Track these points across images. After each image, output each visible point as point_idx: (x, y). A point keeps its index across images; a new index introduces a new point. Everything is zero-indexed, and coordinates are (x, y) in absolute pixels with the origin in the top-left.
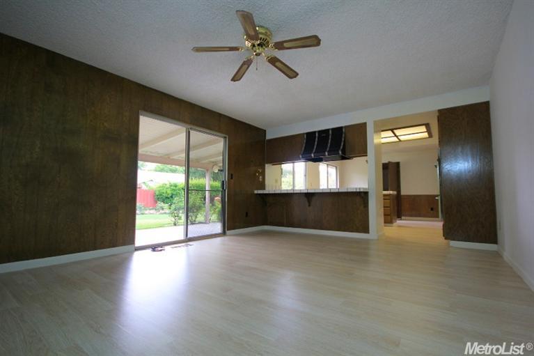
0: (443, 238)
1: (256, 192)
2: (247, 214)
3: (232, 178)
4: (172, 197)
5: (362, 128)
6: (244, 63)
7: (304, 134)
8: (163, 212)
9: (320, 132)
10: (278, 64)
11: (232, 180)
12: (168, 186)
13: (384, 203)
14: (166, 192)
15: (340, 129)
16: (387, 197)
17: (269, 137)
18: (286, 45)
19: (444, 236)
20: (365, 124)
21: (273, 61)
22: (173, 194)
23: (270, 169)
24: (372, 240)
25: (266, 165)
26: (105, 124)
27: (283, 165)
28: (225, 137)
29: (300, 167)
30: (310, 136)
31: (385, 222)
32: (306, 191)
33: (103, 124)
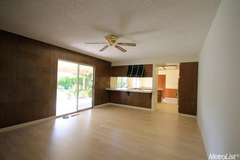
0: (178, 112)
1: (106, 89)
2: (102, 98)
3: (96, 84)
4: (66, 83)
5: (151, 66)
6: (105, 47)
7: (127, 66)
8: (62, 90)
9: (134, 66)
10: (119, 48)
11: (97, 85)
12: (64, 78)
13: (158, 94)
14: (63, 81)
15: (142, 65)
16: (159, 92)
17: (112, 65)
18: (122, 44)
19: (178, 111)
20: (152, 65)
21: (117, 47)
22: (66, 82)
23: (112, 79)
24: (152, 112)
25: (111, 77)
26: (43, 66)
27: (118, 77)
28: (94, 67)
29: (125, 79)
30: (130, 67)
31: (158, 101)
32: (127, 91)
33: (42, 66)
